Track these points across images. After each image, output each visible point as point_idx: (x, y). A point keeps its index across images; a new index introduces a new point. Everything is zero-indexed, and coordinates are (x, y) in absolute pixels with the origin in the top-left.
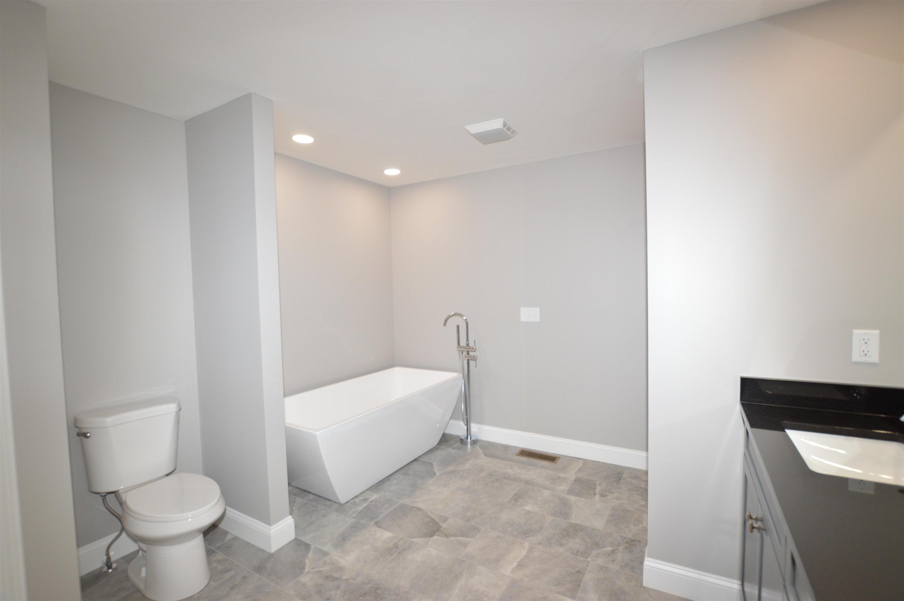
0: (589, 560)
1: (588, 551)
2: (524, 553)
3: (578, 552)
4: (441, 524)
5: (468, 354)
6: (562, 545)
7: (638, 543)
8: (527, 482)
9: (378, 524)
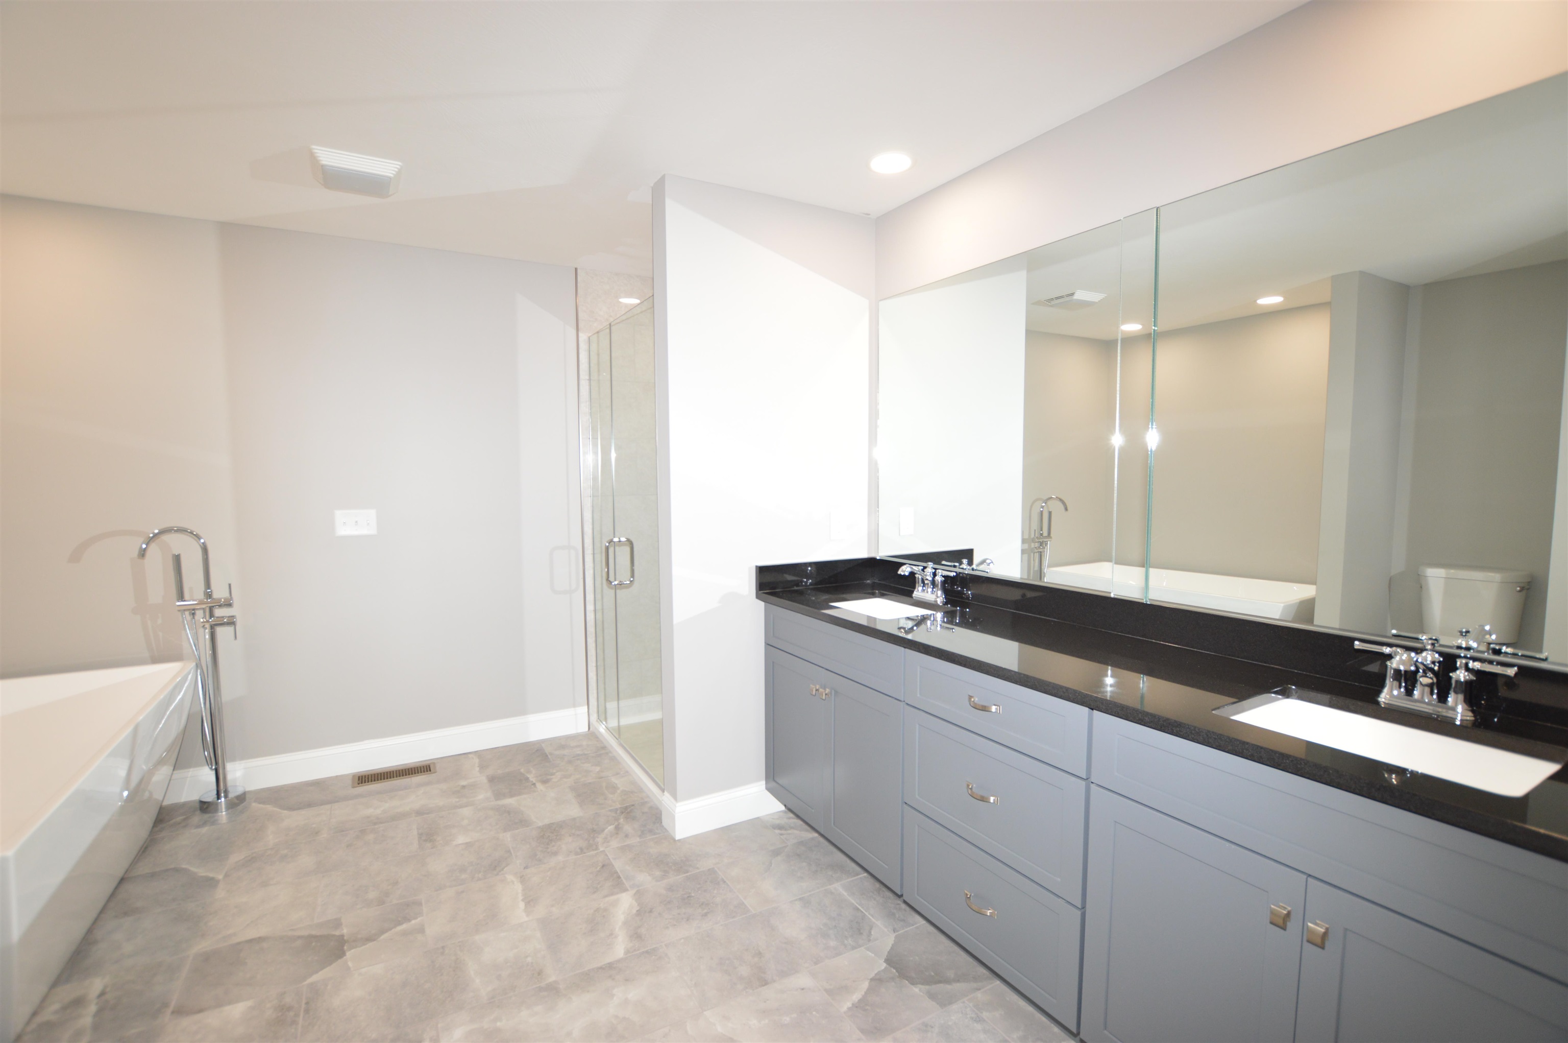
0: (601, 849)
1: (591, 842)
2: (518, 887)
3: (581, 849)
4: (337, 933)
5: (211, 615)
6: (555, 854)
7: (632, 807)
8: (419, 813)
9: (180, 1012)
